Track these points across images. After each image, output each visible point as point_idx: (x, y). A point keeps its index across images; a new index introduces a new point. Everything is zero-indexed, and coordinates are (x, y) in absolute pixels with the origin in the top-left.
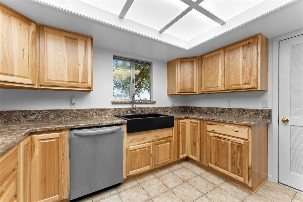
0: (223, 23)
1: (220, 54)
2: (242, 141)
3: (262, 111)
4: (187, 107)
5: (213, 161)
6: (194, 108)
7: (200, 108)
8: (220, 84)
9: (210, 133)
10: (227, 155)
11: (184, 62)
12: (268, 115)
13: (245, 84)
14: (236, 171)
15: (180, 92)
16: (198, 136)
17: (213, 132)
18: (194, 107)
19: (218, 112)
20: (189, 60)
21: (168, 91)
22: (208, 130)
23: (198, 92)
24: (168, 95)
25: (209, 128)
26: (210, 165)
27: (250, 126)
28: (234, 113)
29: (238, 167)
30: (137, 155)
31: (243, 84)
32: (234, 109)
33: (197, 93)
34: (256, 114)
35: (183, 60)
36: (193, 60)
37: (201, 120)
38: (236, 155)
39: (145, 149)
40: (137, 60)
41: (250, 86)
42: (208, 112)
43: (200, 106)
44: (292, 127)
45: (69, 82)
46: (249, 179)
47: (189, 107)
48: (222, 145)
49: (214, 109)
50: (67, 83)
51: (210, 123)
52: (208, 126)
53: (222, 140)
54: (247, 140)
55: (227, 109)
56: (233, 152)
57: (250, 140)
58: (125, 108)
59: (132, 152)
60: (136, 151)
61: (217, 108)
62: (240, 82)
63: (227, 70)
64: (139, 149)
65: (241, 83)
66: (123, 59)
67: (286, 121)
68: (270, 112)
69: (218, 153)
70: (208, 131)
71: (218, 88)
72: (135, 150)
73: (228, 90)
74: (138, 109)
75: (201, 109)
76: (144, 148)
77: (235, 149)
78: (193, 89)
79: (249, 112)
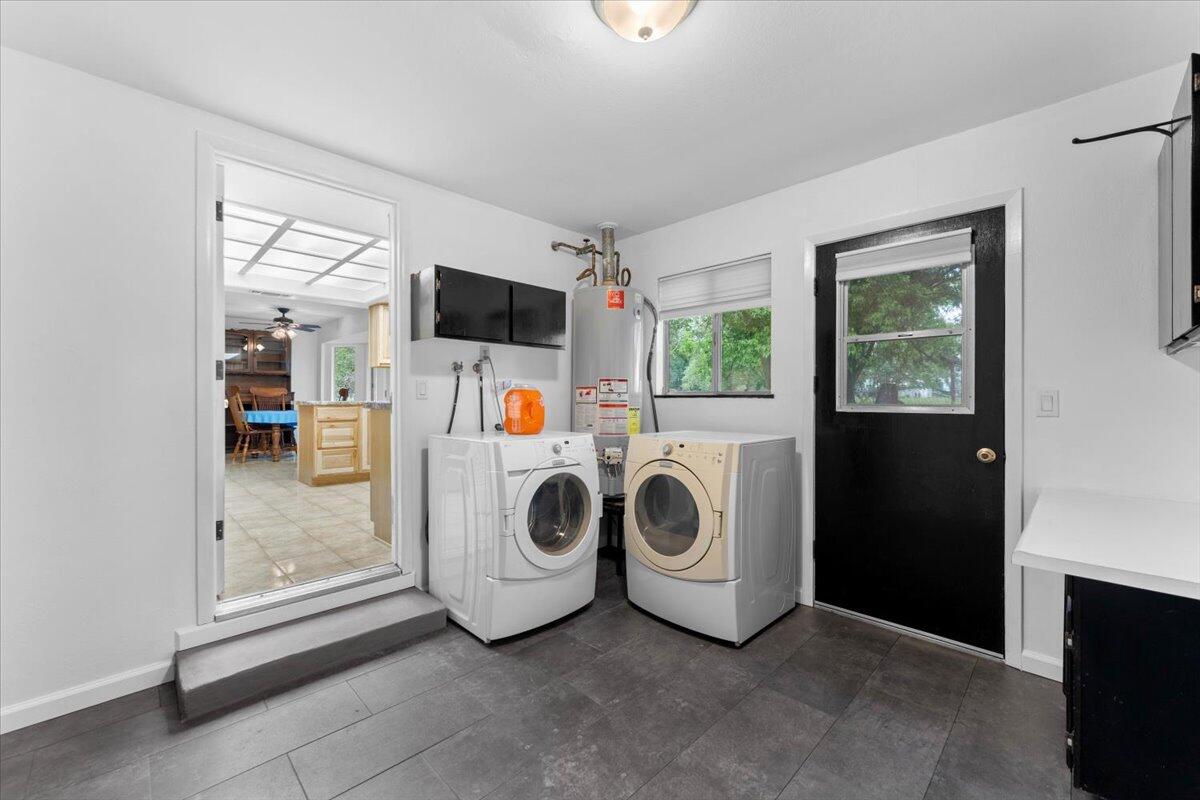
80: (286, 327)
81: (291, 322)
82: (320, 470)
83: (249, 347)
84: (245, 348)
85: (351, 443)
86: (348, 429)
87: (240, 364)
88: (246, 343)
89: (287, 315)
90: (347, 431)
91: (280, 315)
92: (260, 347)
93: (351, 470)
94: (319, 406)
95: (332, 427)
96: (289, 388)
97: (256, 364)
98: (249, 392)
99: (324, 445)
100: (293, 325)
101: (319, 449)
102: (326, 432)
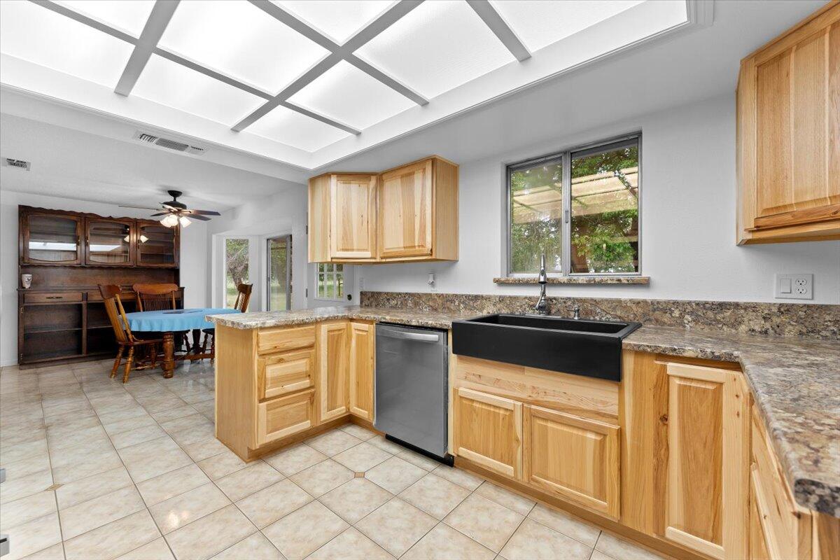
30: (477, 415)
39: (497, 411)
40: (580, 148)
45: (404, 247)
50: (403, 250)
58: (526, 298)
59: (464, 402)
60: (475, 404)
64: (482, 403)
66: (535, 161)
72: (473, 401)
74: (569, 303)
76: (495, 407)
80: (177, 213)
81: (184, 207)
82: (264, 438)
83: (131, 238)
84: (127, 239)
85: (306, 383)
86: (304, 361)
87: (121, 256)
88: (128, 233)
89: (179, 200)
90: (301, 365)
91: (171, 199)
92: (144, 239)
93: (306, 425)
94: (262, 329)
95: (280, 361)
96: (177, 282)
97: (139, 256)
98: (133, 289)
99: (270, 392)
100: (186, 211)
101: (261, 401)
102: (272, 371)
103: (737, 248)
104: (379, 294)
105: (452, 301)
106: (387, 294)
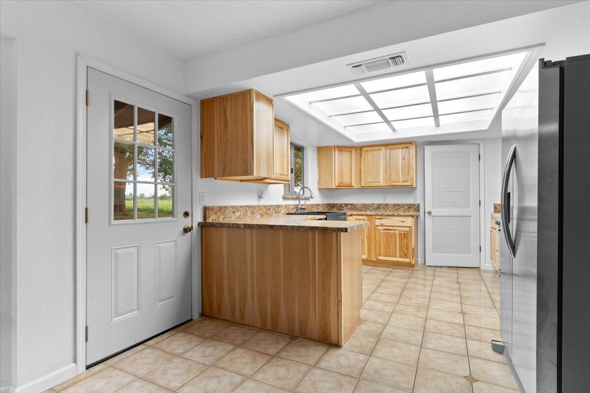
0: (394, 130)
1: (381, 150)
2: (407, 229)
3: (413, 205)
4: (333, 204)
5: (382, 253)
6: (344, 206)
7: (352, 205)
8: (381, 180)
9: (379, 227)
10: (396, 244)
11: (342, 151)
12: (417, 208)
13: (404, 182)
14: (403, 255)
15: (338, 186)
16: (366, 232)
17: (382, 225)
18: (343, 204)
19: (374, 208)
20: (346, 149)
21: (319, 183)
22: (376, 224)
23: (356, 185)
24: (319, 189)
25: (378, 222)
26: (380, 258)
27: (412, 216)
28: (390, 209)
29: (405, 250)
31: (402, 182)
32: (391, 204)
33: (355, 187)
34: (409, 208)
35: (342, 149)
36: (351, 150)
37: (367, 215)
38: (403, 241)
40: (295, 144)
41: (408, 184)
42: (362, 209)
43: (352, 203)
44: (435, 217)
45: (280, 174)
46: (413, 258)
47: (336, 204)
48: (391, 236)
49: (369, 205)
50: (278, 175)
51: (379, 217)
52: (376, 220)
53: (391, 232)
54: (411, 227)
55: (384, 204)
56: (400, 240)
57: (413, 227)
58: (292, 205)
61: (373, 204)
62: (399, 179)
63: (389, 166)
65: (401, 180)
67: (430, 213)
68: (419, 205)
69: (387, 244)
70: (376, 226)
71: (380, 183)
73: (390, 186)
75: (354, 206)
77: (403, 237)
78: (351, 183)
79: (403, 207)
103: (317, 190)
104: (226, 207)
105: (270, 209)
106: (233, 207)
